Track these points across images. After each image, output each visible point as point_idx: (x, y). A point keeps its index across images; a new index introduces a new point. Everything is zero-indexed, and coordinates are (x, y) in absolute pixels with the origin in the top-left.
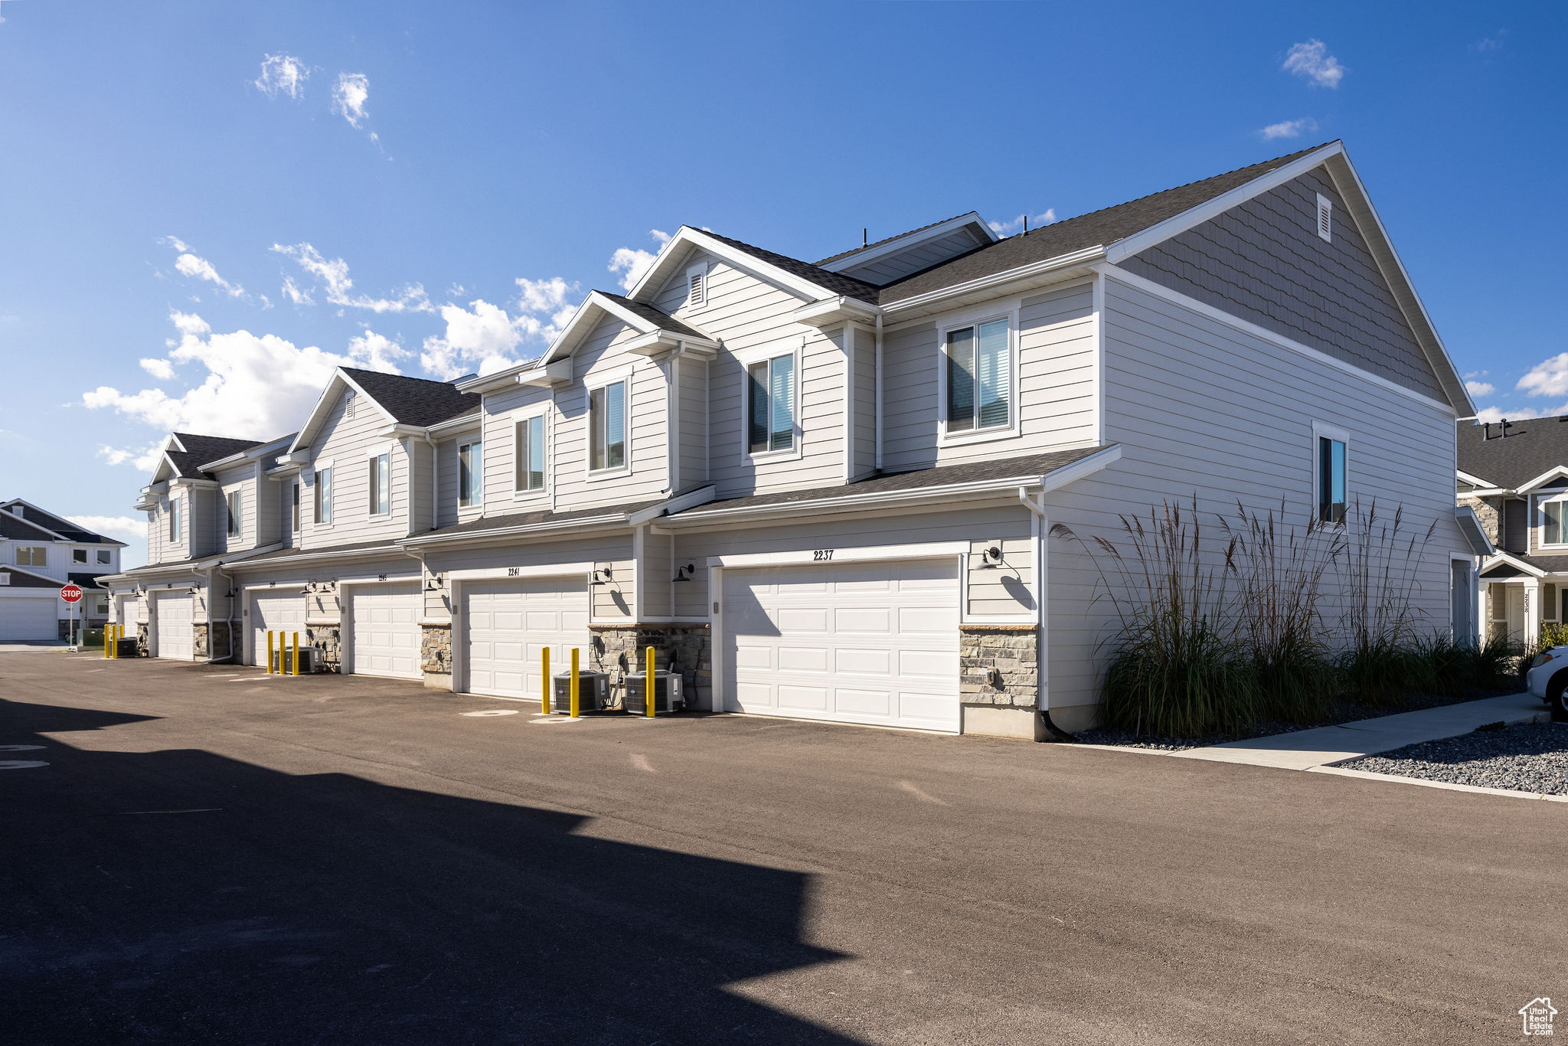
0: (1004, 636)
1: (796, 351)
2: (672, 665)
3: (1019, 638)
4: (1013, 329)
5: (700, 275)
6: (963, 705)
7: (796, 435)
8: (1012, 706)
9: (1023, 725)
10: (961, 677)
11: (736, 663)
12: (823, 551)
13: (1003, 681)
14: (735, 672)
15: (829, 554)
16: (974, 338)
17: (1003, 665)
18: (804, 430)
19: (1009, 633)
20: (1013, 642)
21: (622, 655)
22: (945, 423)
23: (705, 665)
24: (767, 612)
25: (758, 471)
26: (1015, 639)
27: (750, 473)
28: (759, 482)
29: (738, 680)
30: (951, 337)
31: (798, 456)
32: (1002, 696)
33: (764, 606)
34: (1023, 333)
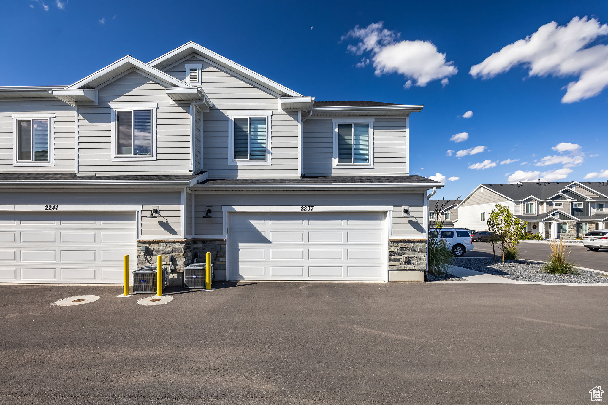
0: (411, 243)
1: (268, 117)
2: (195, 259)
3: (418, 244)
4: (371, 128)
5: (197, 69)
6: (389, 271)
7: (268, 153)
8: (415, 270)
9: (419, 277)
10: (389, 260)
11: (238, 257)
12: (307, 206)
13: (410, 260)
14: (238, 261)
15: (311, 208)
16: (352, 128)
17: (410, 254)
18: (272, 152)
19: (414, 242)
20: (416, 245)
21: (172, 256)
22: (337, 159)
23: (221, 259)
24: (262, 233)
25: (239, 168)
26: (416, 244)
27: (235, 168)
28: (240, 173)
29: (240, 265)
30: (341, 126)
31: (269, 163)
32: (410, 266)
33: (260, 230)
34: (375, 130)
